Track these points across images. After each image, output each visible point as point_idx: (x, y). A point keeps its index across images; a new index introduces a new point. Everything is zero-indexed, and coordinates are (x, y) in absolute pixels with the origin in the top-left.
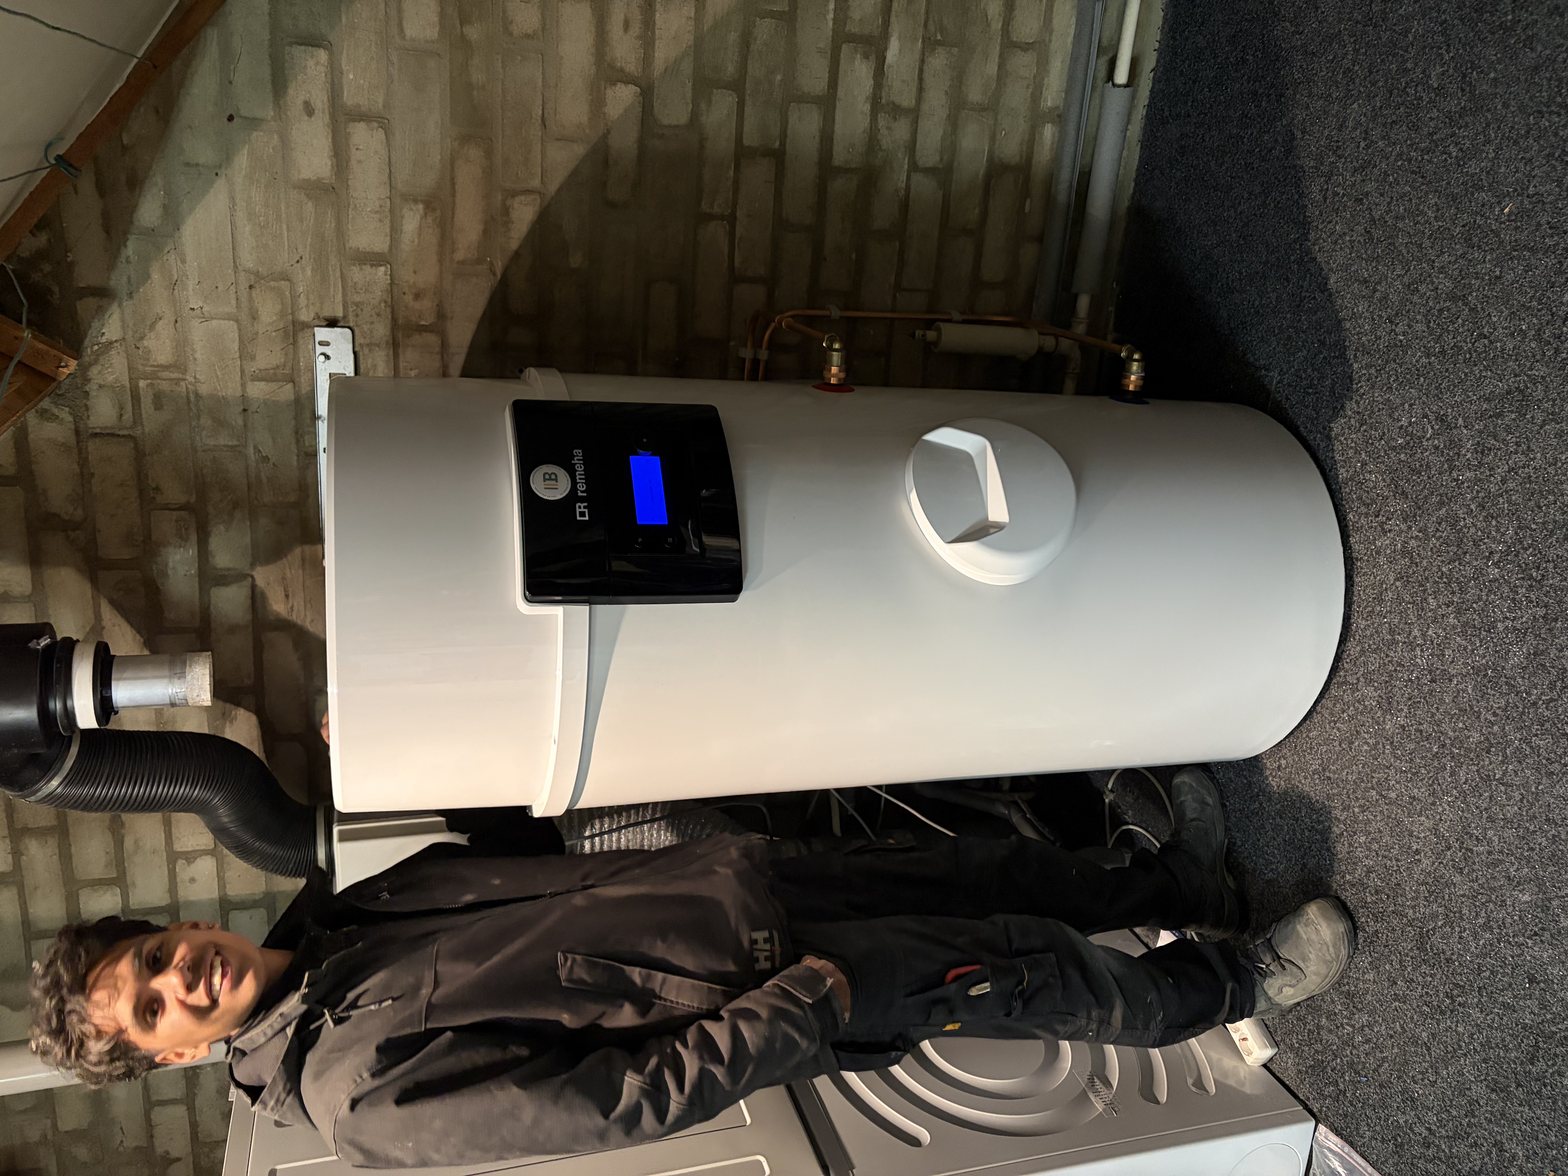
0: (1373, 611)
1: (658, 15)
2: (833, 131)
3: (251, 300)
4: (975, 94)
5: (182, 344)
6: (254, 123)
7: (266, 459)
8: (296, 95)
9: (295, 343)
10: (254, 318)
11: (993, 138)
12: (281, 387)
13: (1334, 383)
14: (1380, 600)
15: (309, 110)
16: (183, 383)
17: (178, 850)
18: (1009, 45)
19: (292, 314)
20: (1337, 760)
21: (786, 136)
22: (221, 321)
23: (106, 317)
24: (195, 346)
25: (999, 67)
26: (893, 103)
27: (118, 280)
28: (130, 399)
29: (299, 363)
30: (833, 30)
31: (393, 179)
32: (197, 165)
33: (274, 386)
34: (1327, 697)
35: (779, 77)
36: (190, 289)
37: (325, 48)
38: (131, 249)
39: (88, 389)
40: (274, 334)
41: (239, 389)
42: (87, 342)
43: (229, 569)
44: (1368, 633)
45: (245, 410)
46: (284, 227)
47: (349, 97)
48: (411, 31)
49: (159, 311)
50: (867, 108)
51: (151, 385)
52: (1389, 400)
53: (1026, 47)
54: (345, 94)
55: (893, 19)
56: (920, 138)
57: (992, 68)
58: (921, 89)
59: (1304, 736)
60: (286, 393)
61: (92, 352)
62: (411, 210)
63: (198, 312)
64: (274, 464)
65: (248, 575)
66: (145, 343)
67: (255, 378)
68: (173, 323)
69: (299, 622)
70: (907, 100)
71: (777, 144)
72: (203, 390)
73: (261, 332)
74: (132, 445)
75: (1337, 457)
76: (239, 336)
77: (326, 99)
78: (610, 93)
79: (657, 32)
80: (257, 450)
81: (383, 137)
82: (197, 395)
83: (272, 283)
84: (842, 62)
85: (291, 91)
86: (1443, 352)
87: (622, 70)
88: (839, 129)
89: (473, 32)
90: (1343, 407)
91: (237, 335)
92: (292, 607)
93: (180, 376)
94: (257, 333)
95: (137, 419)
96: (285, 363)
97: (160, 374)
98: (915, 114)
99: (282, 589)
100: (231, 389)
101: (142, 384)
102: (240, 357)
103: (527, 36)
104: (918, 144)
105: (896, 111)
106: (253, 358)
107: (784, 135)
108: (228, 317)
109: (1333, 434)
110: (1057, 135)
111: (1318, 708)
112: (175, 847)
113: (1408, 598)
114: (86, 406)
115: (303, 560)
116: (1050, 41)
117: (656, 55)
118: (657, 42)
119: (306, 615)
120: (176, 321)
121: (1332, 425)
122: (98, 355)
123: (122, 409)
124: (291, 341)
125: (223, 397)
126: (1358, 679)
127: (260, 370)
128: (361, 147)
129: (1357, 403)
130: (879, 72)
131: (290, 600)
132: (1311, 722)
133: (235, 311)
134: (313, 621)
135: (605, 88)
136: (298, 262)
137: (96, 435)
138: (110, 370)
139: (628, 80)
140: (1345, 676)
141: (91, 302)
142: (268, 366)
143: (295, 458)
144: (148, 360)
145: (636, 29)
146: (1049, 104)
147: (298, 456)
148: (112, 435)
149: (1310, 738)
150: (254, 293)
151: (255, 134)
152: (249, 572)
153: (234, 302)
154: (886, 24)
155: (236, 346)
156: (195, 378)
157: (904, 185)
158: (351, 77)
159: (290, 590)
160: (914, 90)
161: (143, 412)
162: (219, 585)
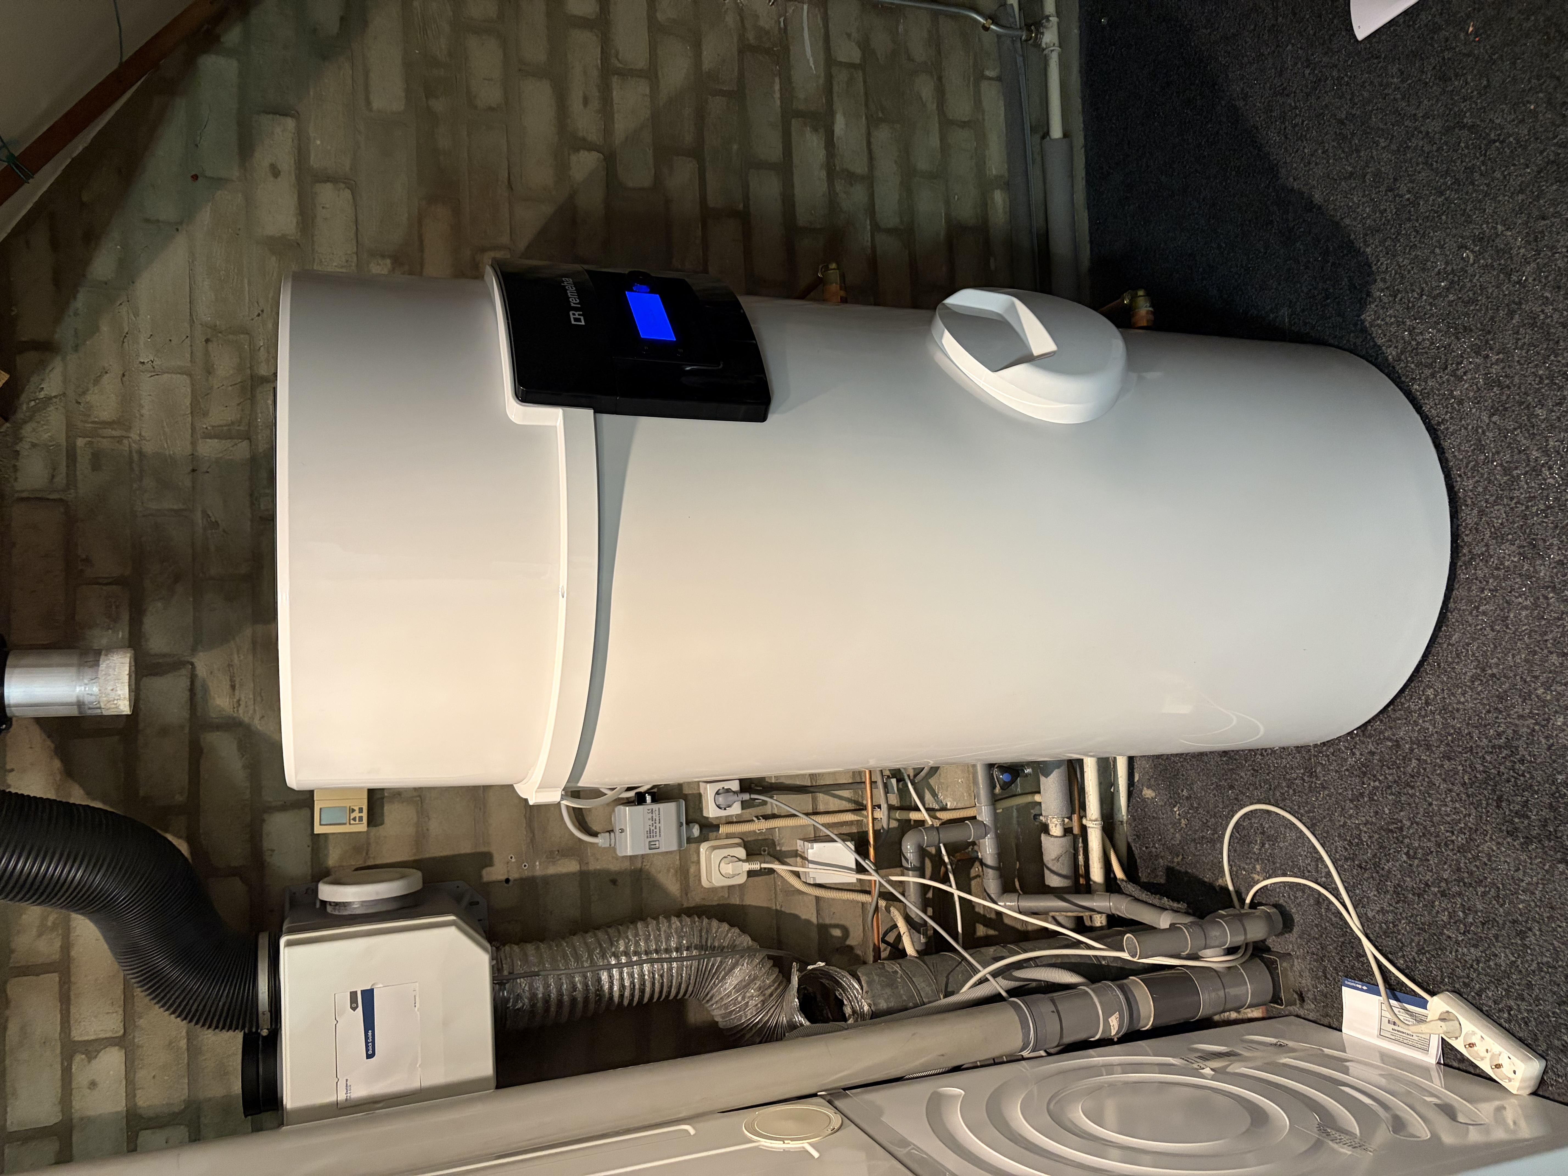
0: (1477, 464)
1: (615, 93)
2: (794, 195)
3: (207, 354)
4: (922, 164)
5: (128, 399)
6: (219, 182)
7: (215, 525)
8: (262, 158)
9: (253, 399)
10: (210, 373)
11: (947, 203)
12: (236, 444)
13: (1350, 279)
14: (1480, 448)
15: (275, 172)
16: (125, 441)
17: (76, 1039)
18: (947, 123)
19: (251, 368)
20: (1496, 647)
21: (748, 199)
22: (174, 376)
23: (47, 371)
24: (142, 402)
25: (941, 141)
26: (847, 170)
27: (64, 333)
28: (65, 458)
29: (256, 419)
30: (781, 107)
31: (359, 236)
32: (158, 221)
33: (228, 443)
34: (1457, 586)
35: (735, 147)
36: (142, 343)
37: (292, 116)
38: (81, 301)
39: (18, 448)
40: (230, 388)
41: (189, 447)
42: (23, 397)
43: (164, 655)
44: (1480, 489)
45: (194, 470)
46: (246, 281)
47: (315, 161)
48: (377, 103)
49: (106, 365)
50: (823, 174)
51: (90, 443)
52: (1417, 256)
53: (964, 125)
54: (312, 158)
55: (835, 99)
56: (878, 202)
57: (935, 141)
58: (871, 158)
59: (1445, 646)
60: (241, 451)
61: (28, 408)
62: (379, 264)
63: (149, 365)
64: (224, 531)
65: (188, 662)
66: (88, 398)
67: (208, 436)
68: (120, 376)
69: (246, 720)
70: (860, 167)
71: (741, 206)
72: (149, 448)
73: (216, 387)
74: (62, 510)
75: (1379, 342)
76: (192, 391)
77: (292, 161)
78: (574, 158)
79: (615, 106)
80: (205, 514)
81: (350, 196)
82: (140, 453)
83: (231, 337)
84: (793, 133)
85: (257, 155)
86: (1457, 181)
87: (584, 139)
88: (800, 192)
89: (439, 105)
90: (1369, 294)
91: (189, 390)
92: (239, 701)
93: (124, 434)
94: (211, 388)
95: (71, 481)
96: (241, 418)
97: (100, 431)
98: (869, 180)
99: (228, 678)
100: (180, 447)
101: (80, 442)
102: (192, 413)
103: (491, 109)
104: (876, 207)
105: (851, 177)
106: (205, 414)
107: (746, 198)
108: (182, 371)
109: (1367, 324)
110: (1007, 200)
111: (1451, 605)
112: (73, 1033)
113: (1511, 425)
114: (15, 466)
115: (254, 643)
116: (984, 120)
117: (616, 126)
118: (616, 116)
119: (255, 710)
120: (124, 375)
121: (1363, 317)
122: (34, 411)
123: (54, 469)
124: (249, 396)
125: (170, 455)
126: (1487, 545)
127: (213, 427)
128: (327, 206)
129: (1384, 280)
130: (830, 143)
131: (237, 692)
132: (1447, 626)
133: (189, 365)
134: (263, 717)
135: (569, 155)
136: (259, 315)
137: (22, 499)
138: (45, 427)
139: (591, 147)
140: (1470, 552)
141: (32, 356)
142: (221, 423)
143: (249, 523)
144: (89, 415)
145: (595, 104)
146: (994, 172)
147: (252, 521)
148: (40, 499)
149: (1453, 645)
150: (210, 345)
151: (219, 192)
152: (189, 659)
153: (188, 356)
154: (830, 103)
155: (188, 402)
156: (140, 435)
157: (869, 244)
158: (318, 142)
159: (237, 680)
160: (865, 159)
161: (78, 473)
162: (151, 675)
